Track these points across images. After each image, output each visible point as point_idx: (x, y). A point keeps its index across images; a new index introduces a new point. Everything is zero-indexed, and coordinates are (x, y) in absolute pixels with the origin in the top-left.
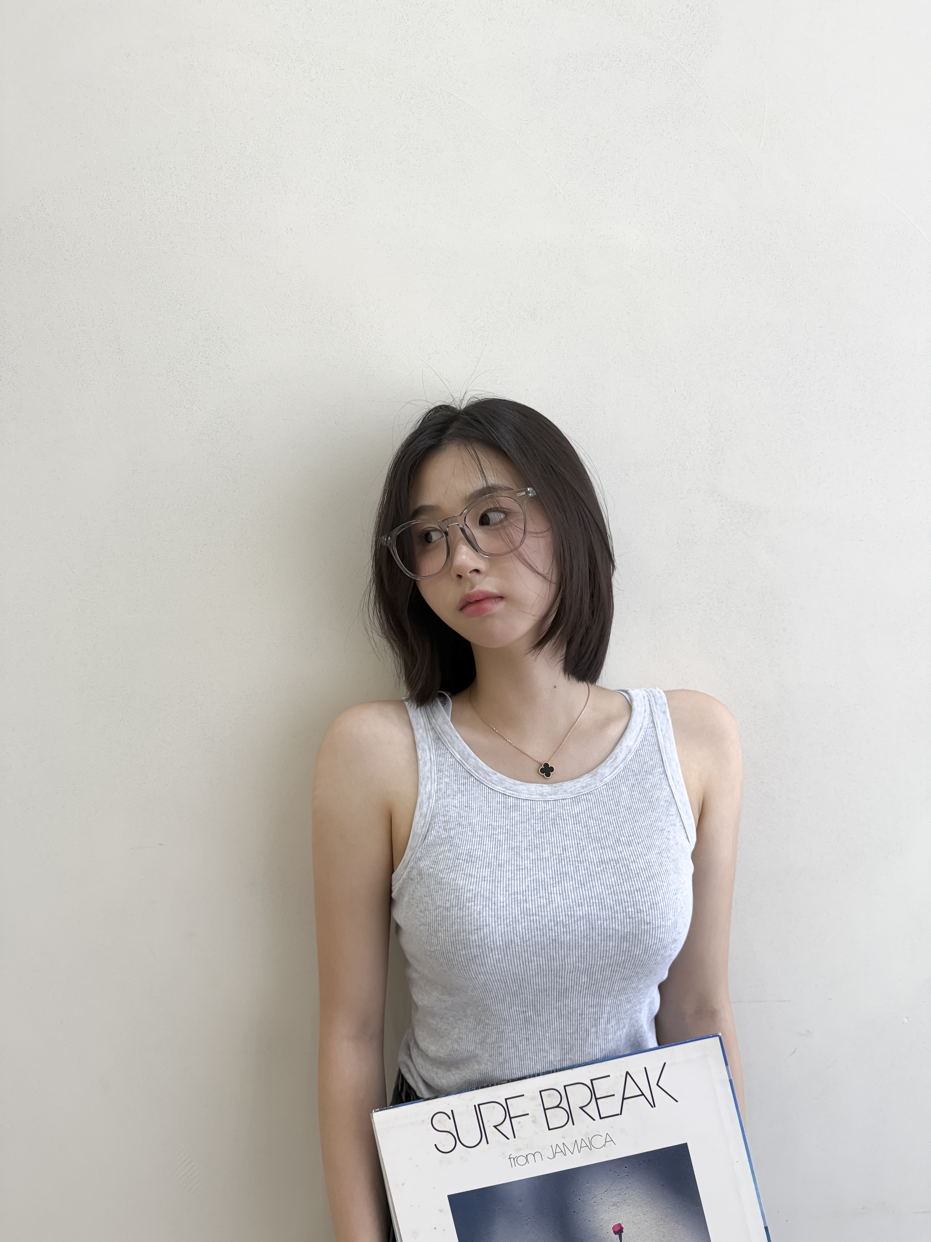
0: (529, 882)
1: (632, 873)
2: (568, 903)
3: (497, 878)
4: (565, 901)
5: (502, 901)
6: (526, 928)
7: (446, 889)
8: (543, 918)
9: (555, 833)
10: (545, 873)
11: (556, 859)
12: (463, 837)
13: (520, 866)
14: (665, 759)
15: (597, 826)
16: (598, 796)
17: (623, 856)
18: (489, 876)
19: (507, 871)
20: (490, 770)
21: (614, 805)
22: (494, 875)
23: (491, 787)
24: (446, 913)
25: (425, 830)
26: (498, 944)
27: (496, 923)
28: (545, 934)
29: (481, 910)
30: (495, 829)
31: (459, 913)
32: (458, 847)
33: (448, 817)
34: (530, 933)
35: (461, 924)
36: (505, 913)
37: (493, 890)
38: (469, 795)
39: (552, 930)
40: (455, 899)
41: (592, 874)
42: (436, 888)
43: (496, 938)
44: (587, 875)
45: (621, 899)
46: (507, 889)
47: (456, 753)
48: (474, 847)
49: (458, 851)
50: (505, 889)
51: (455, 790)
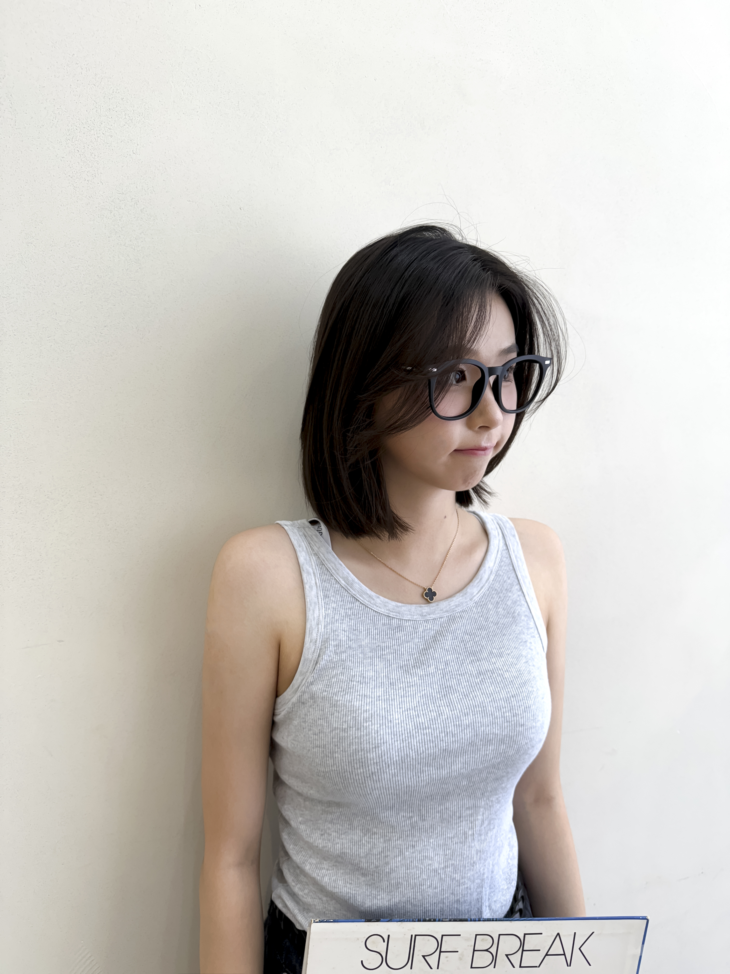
0: (419, 698)
1: (507, 681)
2: (456, 714)
3: (390, 696)
4: (453, 712)
5: (397, 718)
6: (421, 741)
7: (342, 711)
8: (435, 731)
9: (437, 649)
10: (432, 688)
11: (441, 674)
12: (355, 660)
13: (410, 683)
14: (519, 577)
15: (472, 640)
16: (469, 613)
17: (497, 666)
18: (383, 695)
19: (399, 689)
20: (373, 594)
21: (484, 621)
22: (388, 694)
23: (376, 610)
24: (344, 734)
25: (316, 655)
26: (395, 759)
27: (393, 740)
28: (437, 745)
29: (379, 729)
30: (383, 650)
31: (357, 733)
32: (351, 669)
33: (338, 641)
34: (424, 745)
35: (359, 744)
36: (400, 730)
37: (388, 709)
38: (356, 619)
39: (443, 740)
40: (352, 720)
41: (473, 685)
42: (331, 711)
43: (393, 754)
44: (468, 686)
45: (500, 706)
46: (401, 706)
47: (340, 579)
48: (366, 668)
49: (351, 673)
50: (398, 706)
51: (343, 615)
